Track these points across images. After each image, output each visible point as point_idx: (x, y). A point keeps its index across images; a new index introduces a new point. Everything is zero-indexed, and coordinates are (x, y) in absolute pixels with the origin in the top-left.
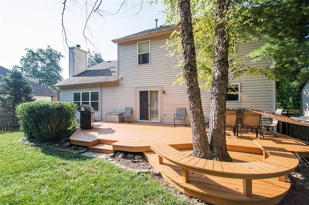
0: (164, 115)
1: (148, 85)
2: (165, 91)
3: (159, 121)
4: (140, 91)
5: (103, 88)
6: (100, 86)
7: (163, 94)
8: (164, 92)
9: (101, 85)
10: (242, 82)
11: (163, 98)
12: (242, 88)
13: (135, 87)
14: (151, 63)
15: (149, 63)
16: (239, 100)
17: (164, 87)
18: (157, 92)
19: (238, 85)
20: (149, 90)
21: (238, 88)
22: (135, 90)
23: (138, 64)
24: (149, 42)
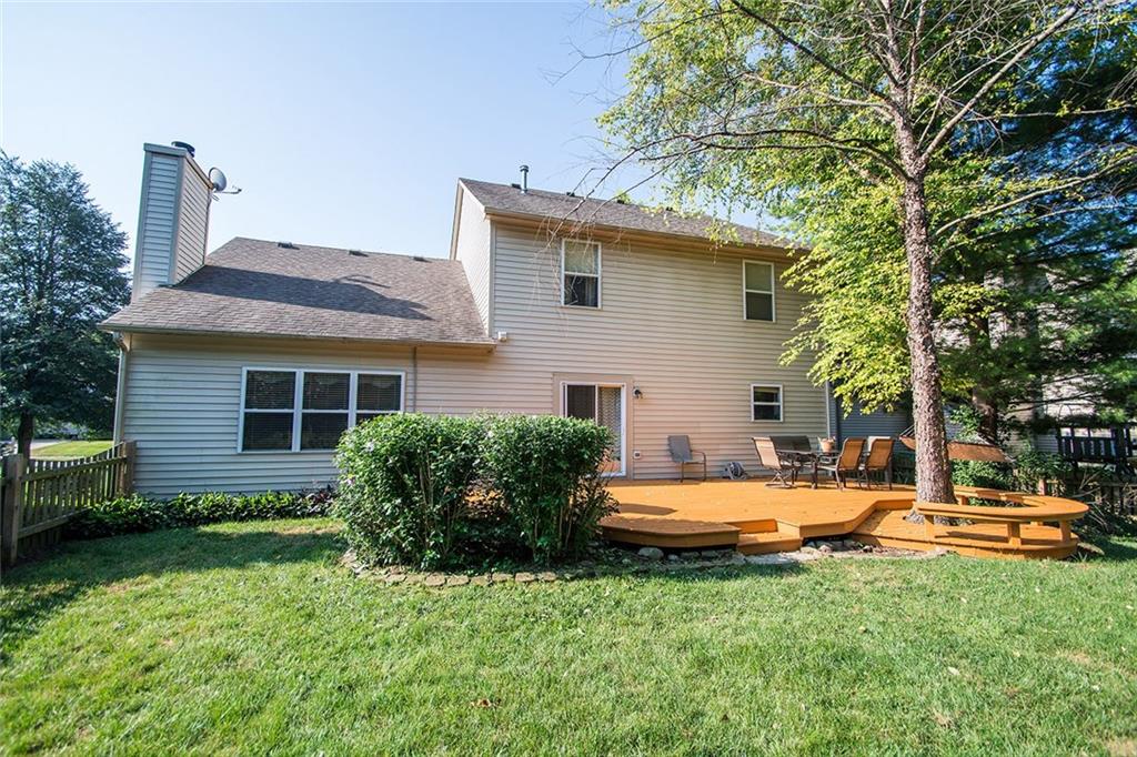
0: (638, 455)
1: (593, 370)
2: (641, 390)
3: (624, 474)
4: (569, 386)
5: (420, 363)
6: (411, 355)
7: (636, 401)
8: (637, 392)
9: (415, 352)
10: (785, 383)
11: (636, 407)
12: (786, 394)
13: (554, 373)
14: (604, 308)
15: (596, 306)
16: (782, 420)
17: (641, 379)
18: (617, 391)
19: (778, 389)
20: (597, 384)
21: (777, 394)
22: (550, 382)
23: (563, 304)
24: (596, 246)
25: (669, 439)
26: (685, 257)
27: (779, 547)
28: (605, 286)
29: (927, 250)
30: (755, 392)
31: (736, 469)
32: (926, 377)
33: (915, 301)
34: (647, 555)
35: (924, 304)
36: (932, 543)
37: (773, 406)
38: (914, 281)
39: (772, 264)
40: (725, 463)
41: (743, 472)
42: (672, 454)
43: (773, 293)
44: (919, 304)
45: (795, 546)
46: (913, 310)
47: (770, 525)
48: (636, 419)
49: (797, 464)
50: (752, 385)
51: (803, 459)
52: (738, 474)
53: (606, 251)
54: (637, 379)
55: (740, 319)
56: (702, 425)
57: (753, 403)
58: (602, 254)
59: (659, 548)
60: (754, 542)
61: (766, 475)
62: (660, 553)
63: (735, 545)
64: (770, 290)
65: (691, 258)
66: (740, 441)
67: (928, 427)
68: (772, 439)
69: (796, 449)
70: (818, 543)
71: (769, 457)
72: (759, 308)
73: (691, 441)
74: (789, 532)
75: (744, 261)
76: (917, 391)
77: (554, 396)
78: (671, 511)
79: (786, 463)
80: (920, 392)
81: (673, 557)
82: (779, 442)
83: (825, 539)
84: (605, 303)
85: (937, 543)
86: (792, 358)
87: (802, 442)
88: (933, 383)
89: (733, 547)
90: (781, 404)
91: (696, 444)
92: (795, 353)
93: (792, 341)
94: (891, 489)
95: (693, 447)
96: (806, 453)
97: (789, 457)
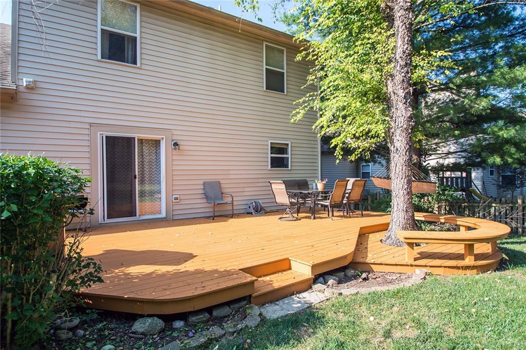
0: (176, 199)
2: (179, 143)
3: (163, 215)
4: (106, 137)
7: (175, 152)
8: (176, 144)
10: (293, 141)
11: (175, 158)
12: (293, 149)
13: (91, 124)
14: (144, 67)
15: (135, 62)
16: (290, 168)
17: (179, 133)
18: (157, 143)
19: (287, 145)
20: (137, 136)
21: (287, 149)
22: (87, 132)
23: (99, 57)
24: (136, 8)
25: (204, 184)
26: (218, 32)
27: (293, 289)
28: (143, 46)
29: (411, 16)
30: (271, 147)
31: (257, 206)
32: (405, 126)
33: (400, 60)
34: (141, 330)
35: (406, 63)
36: (412, 266)
37: (283, 158)
38: (400, 43)
39: (285, 49)
40: (249, 202)
41: (262, 209)
42: (207, 197)
43: (285, 72)
44: (403, 63)
45: (307, 286)
46: (398, 68)
47: (283, 265)
48: (175, 168)
49: (301, 200)
50: (270, 141)
51: (305, 197)
52: (258, 210)
53: (144, 13)
54: (175, 132)
55: (261, 89)
56: (231, 172)
57: (270, 155)
58: (141, 16)
59: (160, 316)
60: (269, 289)
61: (279, 210)
62: (160, 324)
63: (250, 296)
64: (283, 69)
65: (224, 33)
66: (260, 185)
67: (404, 168)
68: (284, 182)
69: (299, 189)
70: (326, 277)
71: (282, 196)
72: (275, 82)
73: (223, 186)
74: (302, 270)
75: (265, 43)
76: (398, 137)
77: (92, 146)
78: (191, 256)
79: (293, 200)
80: (400, 139)
81: (179, 324)
82: (289, 184)
83: (331, 273)
84: (144, 62)
85: (416, 266)
86: (299, 117)
87: (303, 184)
88: (410, 131)
89: (248, 299)
90: (289, 156)
91: (227, 187)
92: (302, 112)
93: (301, 101)
94: (362, 216)
95: (225, 191)
96: (306, 192)
97: (295, 195)
